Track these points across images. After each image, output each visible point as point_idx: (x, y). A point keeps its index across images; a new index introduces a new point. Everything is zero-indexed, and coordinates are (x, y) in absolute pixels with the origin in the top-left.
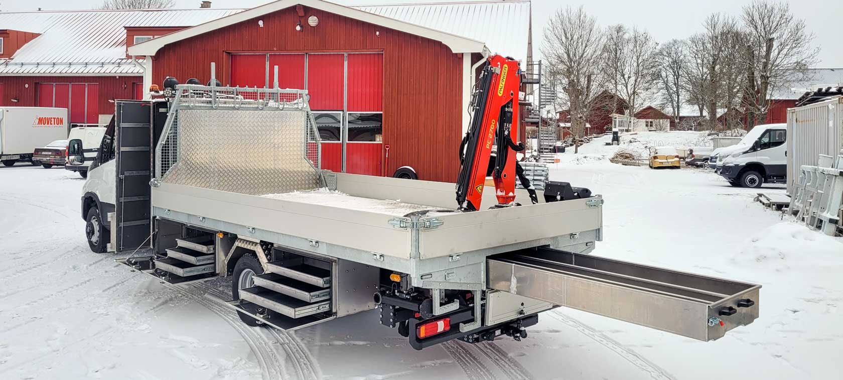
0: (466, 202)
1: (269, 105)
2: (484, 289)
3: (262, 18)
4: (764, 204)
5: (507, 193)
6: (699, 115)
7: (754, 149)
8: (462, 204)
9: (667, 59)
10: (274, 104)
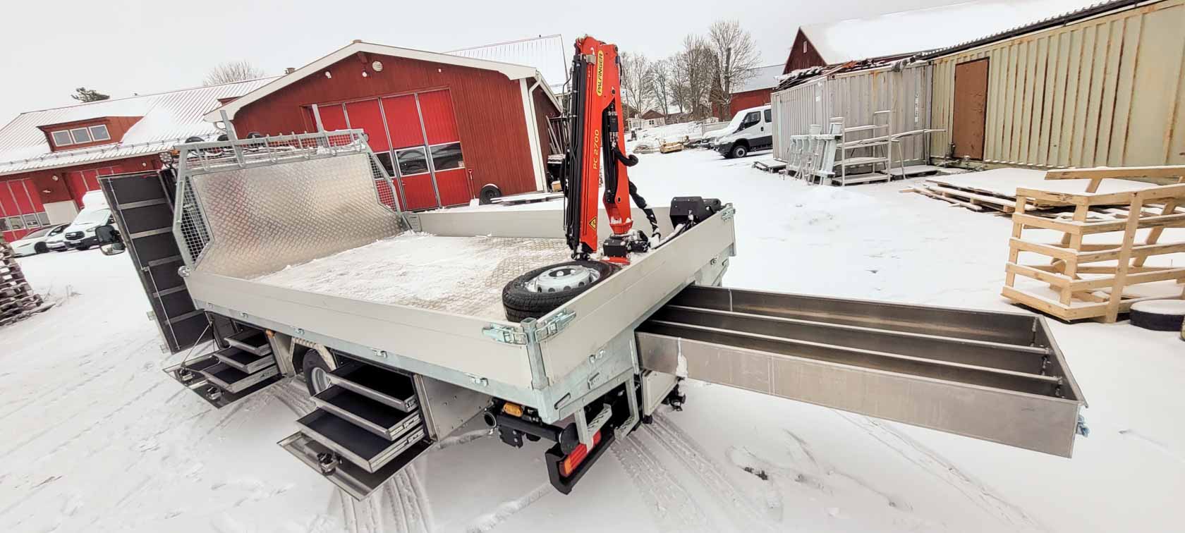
0: (581, 244)
1: (318, 152)
2: (637, 371)
3: (327, 69)
4: (761, 169)
5: (624, 220)
6: (679, 111)
7: (740, 129)
8: (577, 248)
9: (655, 74)
10: (324, 150)
